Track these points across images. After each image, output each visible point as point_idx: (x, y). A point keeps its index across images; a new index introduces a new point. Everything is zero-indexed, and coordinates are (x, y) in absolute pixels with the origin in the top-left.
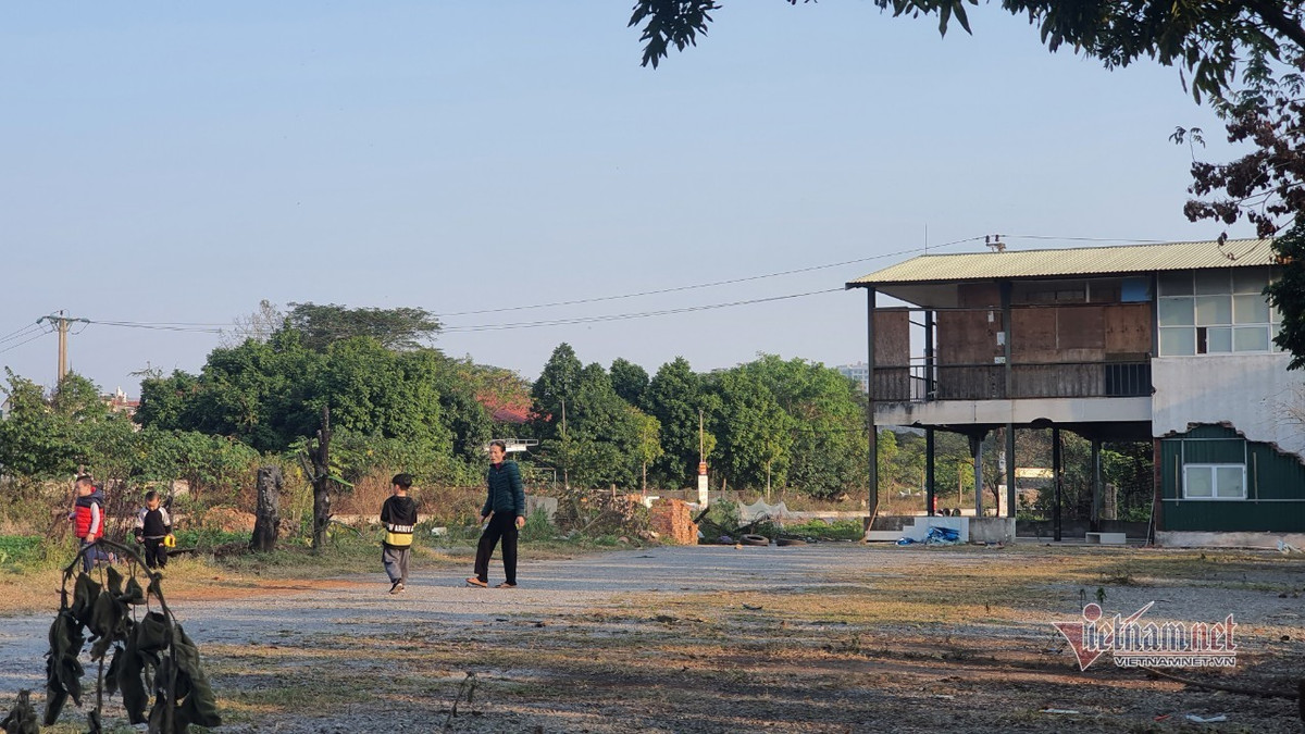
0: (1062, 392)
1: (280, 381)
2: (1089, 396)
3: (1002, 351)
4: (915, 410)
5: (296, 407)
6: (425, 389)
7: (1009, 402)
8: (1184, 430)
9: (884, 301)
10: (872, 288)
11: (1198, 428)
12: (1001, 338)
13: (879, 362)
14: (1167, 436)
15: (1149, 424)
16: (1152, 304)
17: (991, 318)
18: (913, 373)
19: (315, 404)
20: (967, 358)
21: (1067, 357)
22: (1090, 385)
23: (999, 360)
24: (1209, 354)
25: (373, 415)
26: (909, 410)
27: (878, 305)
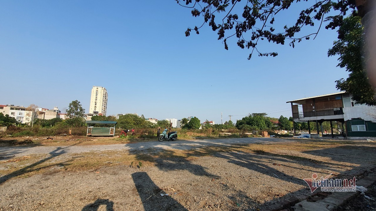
0: (326, 115)
1: (248, 120)
2: (331, 115)
3: (314, 109)
4: (300, 119)
5: (249, 123)
6: (262, 120)
7: (316, 117)
8: (351, 119)
9: (294, 104)
10: (292, 102)
11: (353, 119)
12: (313, 107)
13: (294, 112)
14: (347, 121)
15: (344, 119)
16: (342, 99)
17: (311, 105)
18: (299, 113)
19: (251, 122)
20: (308, 111)
21: (326, 109)
22: (331, 113)
23: (313, 111)
24: (354, 106)
25: (257, 123)
26: (299, 119)
27: (293, 105)
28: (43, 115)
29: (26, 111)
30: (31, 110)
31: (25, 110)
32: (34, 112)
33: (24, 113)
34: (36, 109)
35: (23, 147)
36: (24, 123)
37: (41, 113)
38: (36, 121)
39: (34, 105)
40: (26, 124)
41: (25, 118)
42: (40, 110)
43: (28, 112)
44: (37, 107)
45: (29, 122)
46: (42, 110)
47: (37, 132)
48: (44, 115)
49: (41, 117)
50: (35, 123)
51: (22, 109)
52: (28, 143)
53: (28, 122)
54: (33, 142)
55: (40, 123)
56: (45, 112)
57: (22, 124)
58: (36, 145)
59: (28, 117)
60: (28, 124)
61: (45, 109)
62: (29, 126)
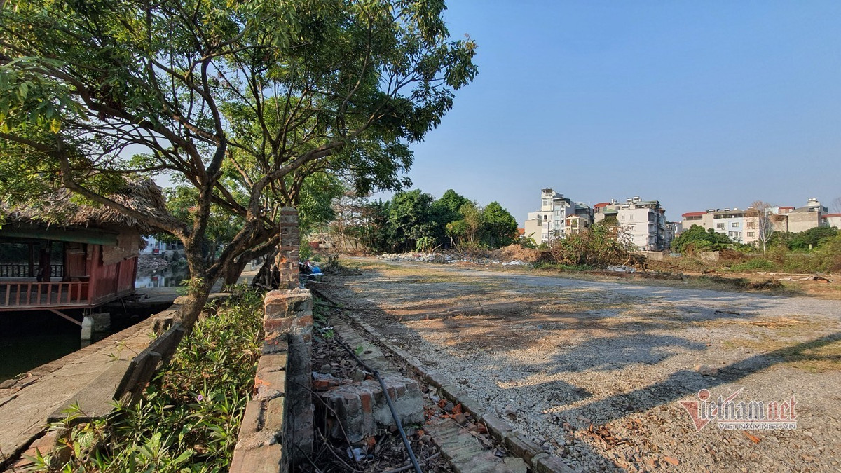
28: (784, 221)
29: (746, 218)
30: (755, 215)
31: (741, 217)
32: (764, 219)
33: (743, 221)
34: (766, 210)
35: (765, 294)
36: (744, 242)
37: (779, 218)
38: (772, 239)
39: (761, 203)
40: (749, 245)
41: (747, 232)
42: (776, 211)
43: (750, 219)
44: (768, 206)
45: (756, 240)
46: (780, 212)
47: (782, 262)
48: (787, 222)
49: (779, 228)
50: (770, 242)
51: (736, 216)
52: (774, 287)
53: (753, 240)
54: (783, 286)
55: (779, 241)
56: (787, 214)
57: (742, 246)
58: (792, 294)
59: (751, 230)
60: (754, 244)
61: (787, 208)
62: (756, 249)
